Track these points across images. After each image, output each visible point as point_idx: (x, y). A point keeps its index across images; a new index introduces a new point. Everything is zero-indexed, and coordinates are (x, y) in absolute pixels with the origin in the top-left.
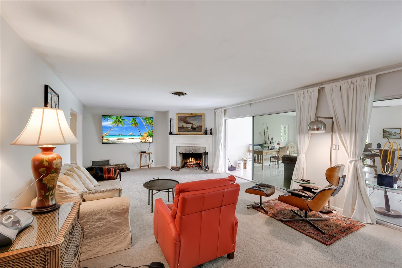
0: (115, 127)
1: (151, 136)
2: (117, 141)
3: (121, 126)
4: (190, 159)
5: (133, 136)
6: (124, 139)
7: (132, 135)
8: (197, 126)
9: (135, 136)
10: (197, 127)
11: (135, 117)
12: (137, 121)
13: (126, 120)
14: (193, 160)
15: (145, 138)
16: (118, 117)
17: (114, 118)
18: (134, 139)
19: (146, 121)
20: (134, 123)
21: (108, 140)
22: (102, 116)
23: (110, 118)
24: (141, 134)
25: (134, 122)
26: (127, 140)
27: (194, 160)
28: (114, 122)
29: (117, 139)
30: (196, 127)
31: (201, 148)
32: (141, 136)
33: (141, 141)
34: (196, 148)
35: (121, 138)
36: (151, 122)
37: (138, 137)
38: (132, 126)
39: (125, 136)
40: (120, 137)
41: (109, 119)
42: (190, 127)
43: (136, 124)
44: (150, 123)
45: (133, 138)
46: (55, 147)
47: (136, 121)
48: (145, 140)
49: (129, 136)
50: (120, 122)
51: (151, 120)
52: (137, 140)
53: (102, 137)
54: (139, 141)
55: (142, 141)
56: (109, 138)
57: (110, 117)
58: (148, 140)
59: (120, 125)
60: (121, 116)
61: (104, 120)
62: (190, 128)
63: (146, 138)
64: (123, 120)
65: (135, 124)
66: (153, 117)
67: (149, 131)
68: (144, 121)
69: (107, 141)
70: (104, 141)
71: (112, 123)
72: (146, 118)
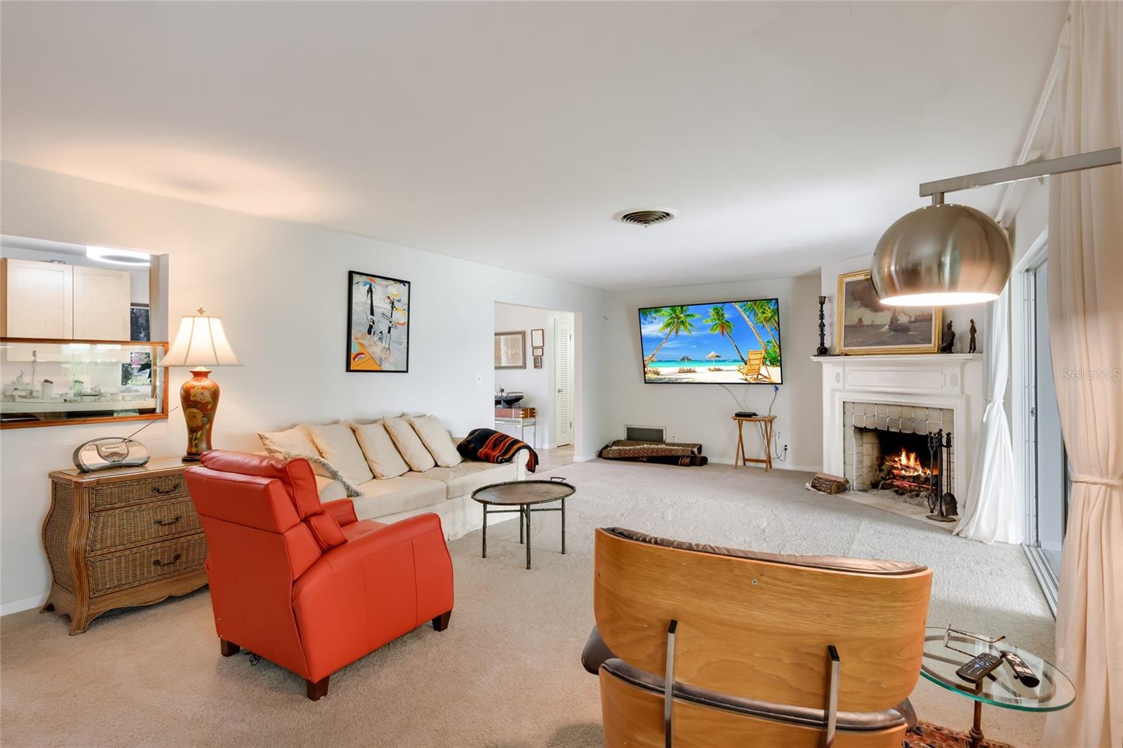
0: (669, 337)
1: (776, 361)
2: (678, 377)
3: (686, 333)
4: (904, 454)
5: (719, 361)
6: (694, 372)
7: (717, 359)
8: (913, 319)
9: (723, 363)
10: (914, 322)
11: (720, 305)
12: (727, 316)
13: (697, 316)
14: (912, 463)
15: (757, 367)
16: (676, 310)
17: (666, 312)
18: (722, 370)
19: (756, 314)
20: (718, 321)
21: (658, 374)
22: (639, 309)
23: (658, 314)
24: (744, 357)
25: (719, 319)
26: (703, 373)
27: (916, 461)
28: (668, 325)
29: (679, 372)
30: (910, 322)
31: (937, 413)
32: (743, 364)
33: (744, 377)
34: (913, 413)
35: (689, 368)
36: (772, 316)
37: (735, 367)
38: (715, 333)
39: (698, 364)
40: (686, 366)
41: (654, 315)
42: (886, 325)
43: (724, 326)
44: (768, 320)
45: (721, 367)
46: (209, 370)
47: (723, 315)
48: (756, 376)
49: (708, 361)
50: (683, 322)
51: (771, 308)
52: (732, 373)
53: (644, 367)
54: (737, 377)
55: (748, 377)
56: (660, 369)
57: (656, 312)
58: (768, 376)
59: (683, 332)
60: (682, 306)
61: (645, 320)
62: (887, 327)
63: (759, 369)
64: (689, 315)
65: (722, 327)
66: (777, 299)
67: (766, 345)
68: (748, 313)
69: (656, 376)
70: (650, 376)
71: (662, 328)
72: (755, 303)
